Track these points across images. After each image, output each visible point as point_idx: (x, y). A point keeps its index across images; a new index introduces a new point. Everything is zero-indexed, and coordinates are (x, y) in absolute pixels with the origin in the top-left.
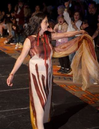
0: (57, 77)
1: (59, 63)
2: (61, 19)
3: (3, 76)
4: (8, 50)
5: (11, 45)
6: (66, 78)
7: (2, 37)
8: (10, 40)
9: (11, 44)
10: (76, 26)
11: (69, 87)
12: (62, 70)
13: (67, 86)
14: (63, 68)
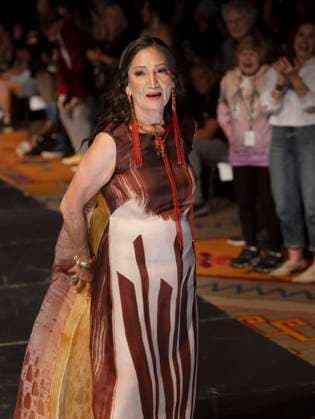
0: (230, 287)
1: (238, 231)
2: (248, 52)
3: (16, 286)
4: (32, 182)
5: (46, 161)
6: (265, 287)
7: (8, 131)
8: (41, 139)
9: (47, 155)
10: (301, 79)
11: (278, 324)
12: (248, 257)
13: (268, 322)
14: (253, 249)
